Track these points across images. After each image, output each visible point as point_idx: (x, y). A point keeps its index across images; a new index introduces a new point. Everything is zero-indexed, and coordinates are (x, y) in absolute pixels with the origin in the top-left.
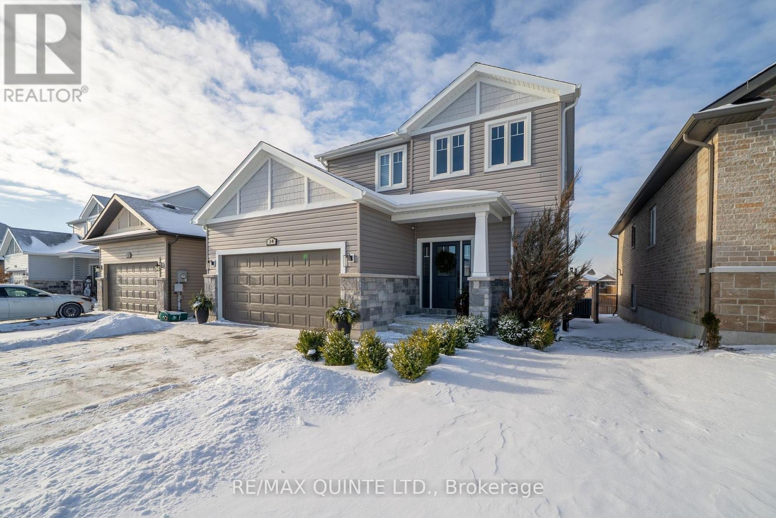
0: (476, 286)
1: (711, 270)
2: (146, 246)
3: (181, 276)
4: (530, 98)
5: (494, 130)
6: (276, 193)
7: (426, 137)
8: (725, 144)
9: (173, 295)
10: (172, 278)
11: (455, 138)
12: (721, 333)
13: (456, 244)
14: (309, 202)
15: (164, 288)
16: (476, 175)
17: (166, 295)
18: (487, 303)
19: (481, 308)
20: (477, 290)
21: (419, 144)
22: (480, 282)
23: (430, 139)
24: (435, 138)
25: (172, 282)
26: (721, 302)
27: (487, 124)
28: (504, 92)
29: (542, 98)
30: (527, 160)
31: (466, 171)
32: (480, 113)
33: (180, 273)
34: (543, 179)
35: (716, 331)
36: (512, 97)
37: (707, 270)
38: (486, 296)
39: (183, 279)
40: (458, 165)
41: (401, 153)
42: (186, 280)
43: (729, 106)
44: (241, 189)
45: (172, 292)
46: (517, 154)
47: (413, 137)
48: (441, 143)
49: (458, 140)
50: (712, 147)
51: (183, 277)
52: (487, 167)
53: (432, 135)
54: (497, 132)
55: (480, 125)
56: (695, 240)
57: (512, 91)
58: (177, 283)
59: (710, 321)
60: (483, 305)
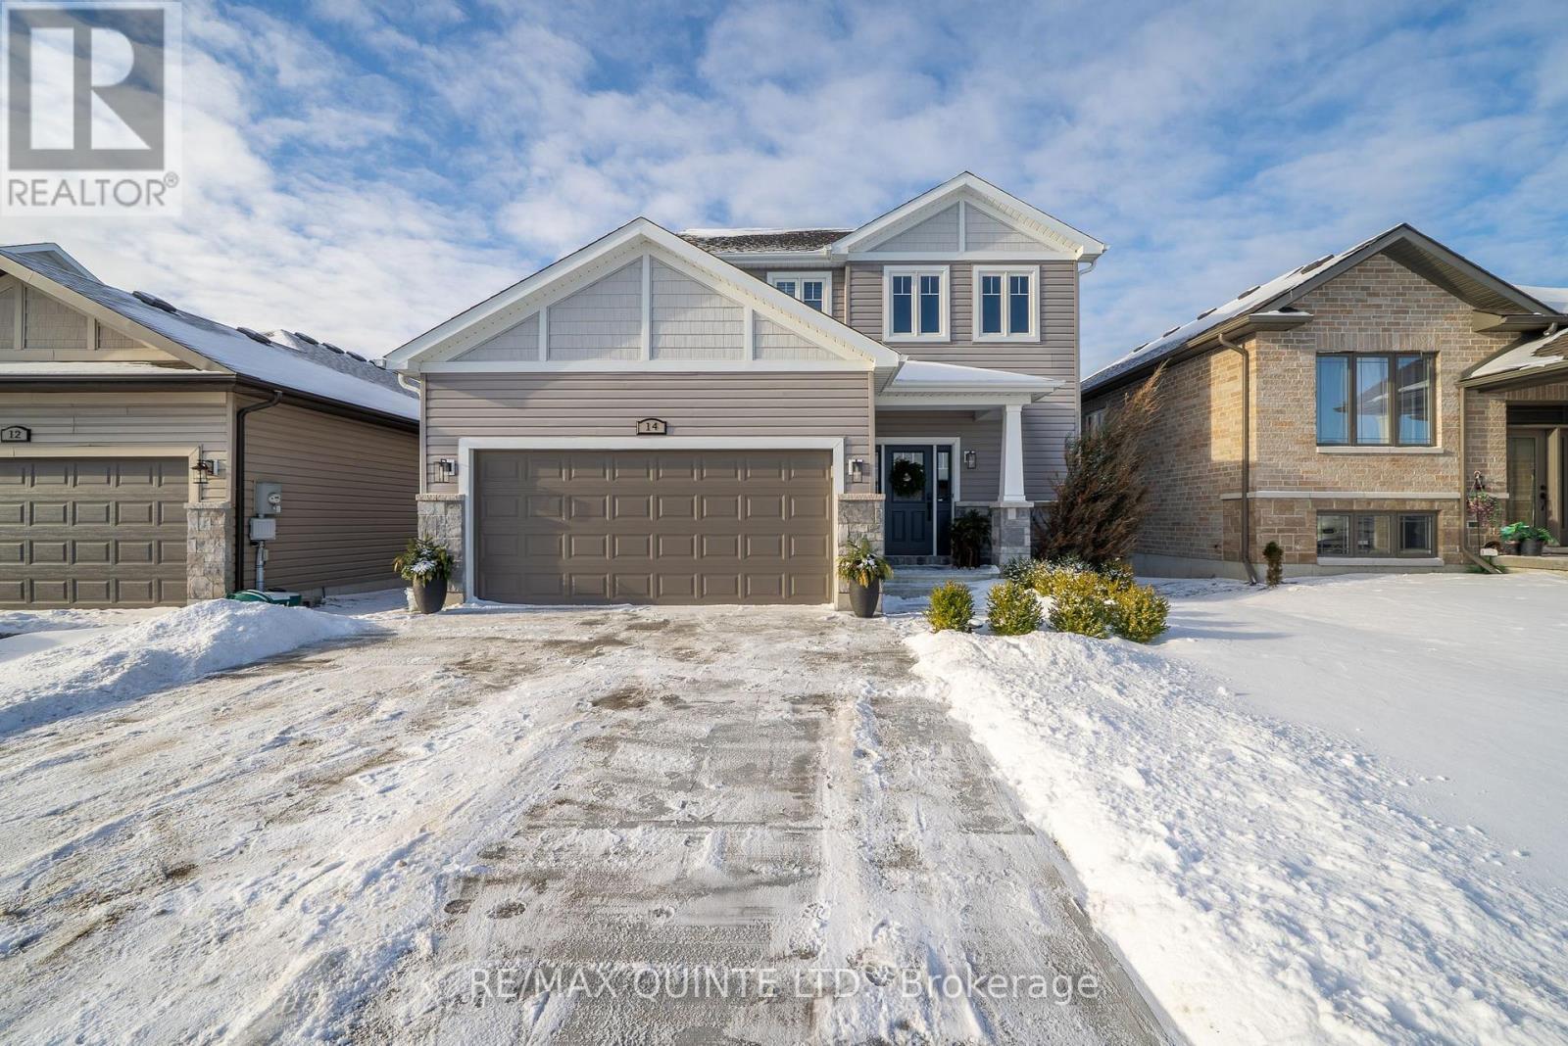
0: (1012, 515)
1: (1250, 495)
2: (123, 411)
3: (268, 497)
4: (1037, 246)
5: (986, 280)
6: (662, 328)
7: (876, 267)
8: (1262, 353)
9: (247, 549)
10: (247, 504)
11: (924, 280)
12: (1283, 566)
13: (926, 450)
14: (755, 357)
15: (227, 532)
16: (960, 344)
17: (230, 550)
18: (1028, 541)
19: (1020, 550)
20: (1014, 522)
21: (861, 278)
22: (1018, 509)
23: (882, 271)
24: (891, 272)
25: (247, 513)
26: (1263, 531)
27: (976, 269)
28: (998, 228)
29: (1053, 250)
30: (1033, 333)
31: (944, 333)
32: (966, 250)
33: (266, 489)
34: (1056, 364)
35: (1278, 564)
36: (1013, 238)
37: (1244, 495)
38: (1027, 530)
39: (274, 505)
40: (930, 323)
41: (819, 286)
42: (278, 509)
43: (1276, 313)
44: (555, 305)
45: (246, 541)
46: (1019, 323)
47: (852, 264)
48: (901, 285)
49: (930, 284)
50: (1246, 353)
51: (274, 501)
52: (977, 334)
53: (885, 267)
54: (990, 284)
55: (966, 268)
56: (1209, 459)
57: (1013, 229)
58: (257, 516)
59: (1272, 552)
60: (1022, 544)
